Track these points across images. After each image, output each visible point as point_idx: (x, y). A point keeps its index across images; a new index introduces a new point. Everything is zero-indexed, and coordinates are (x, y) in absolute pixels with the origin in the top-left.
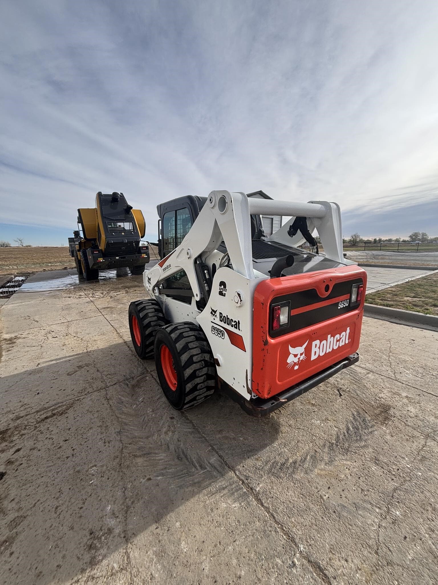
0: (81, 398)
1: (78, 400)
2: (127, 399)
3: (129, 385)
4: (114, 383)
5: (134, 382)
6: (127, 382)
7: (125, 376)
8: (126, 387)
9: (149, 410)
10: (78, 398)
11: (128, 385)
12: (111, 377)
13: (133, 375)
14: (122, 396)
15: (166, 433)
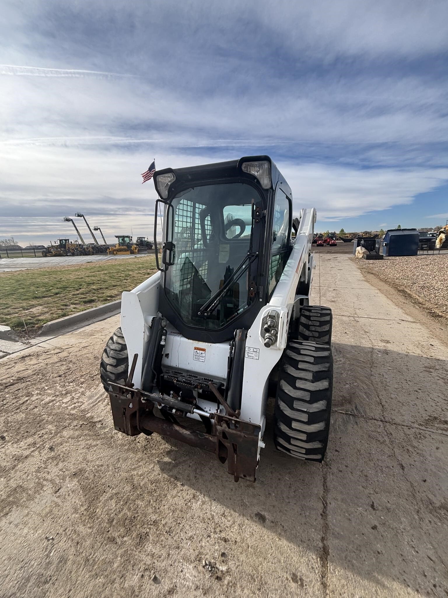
0: (417, 426)
1: (420, 425)
2: (361, 394)
3: (354, 406)
4: (373, 421)
5: (348, 406)
6: (355, 411)
7: (356, 422)
8: (358, 407)
9: (344, 375)
10: (421, 427)
11: (356, 407)
12: (378, 435)
13: (345, 417)
14: (364, 399)
15: (340, 361)
